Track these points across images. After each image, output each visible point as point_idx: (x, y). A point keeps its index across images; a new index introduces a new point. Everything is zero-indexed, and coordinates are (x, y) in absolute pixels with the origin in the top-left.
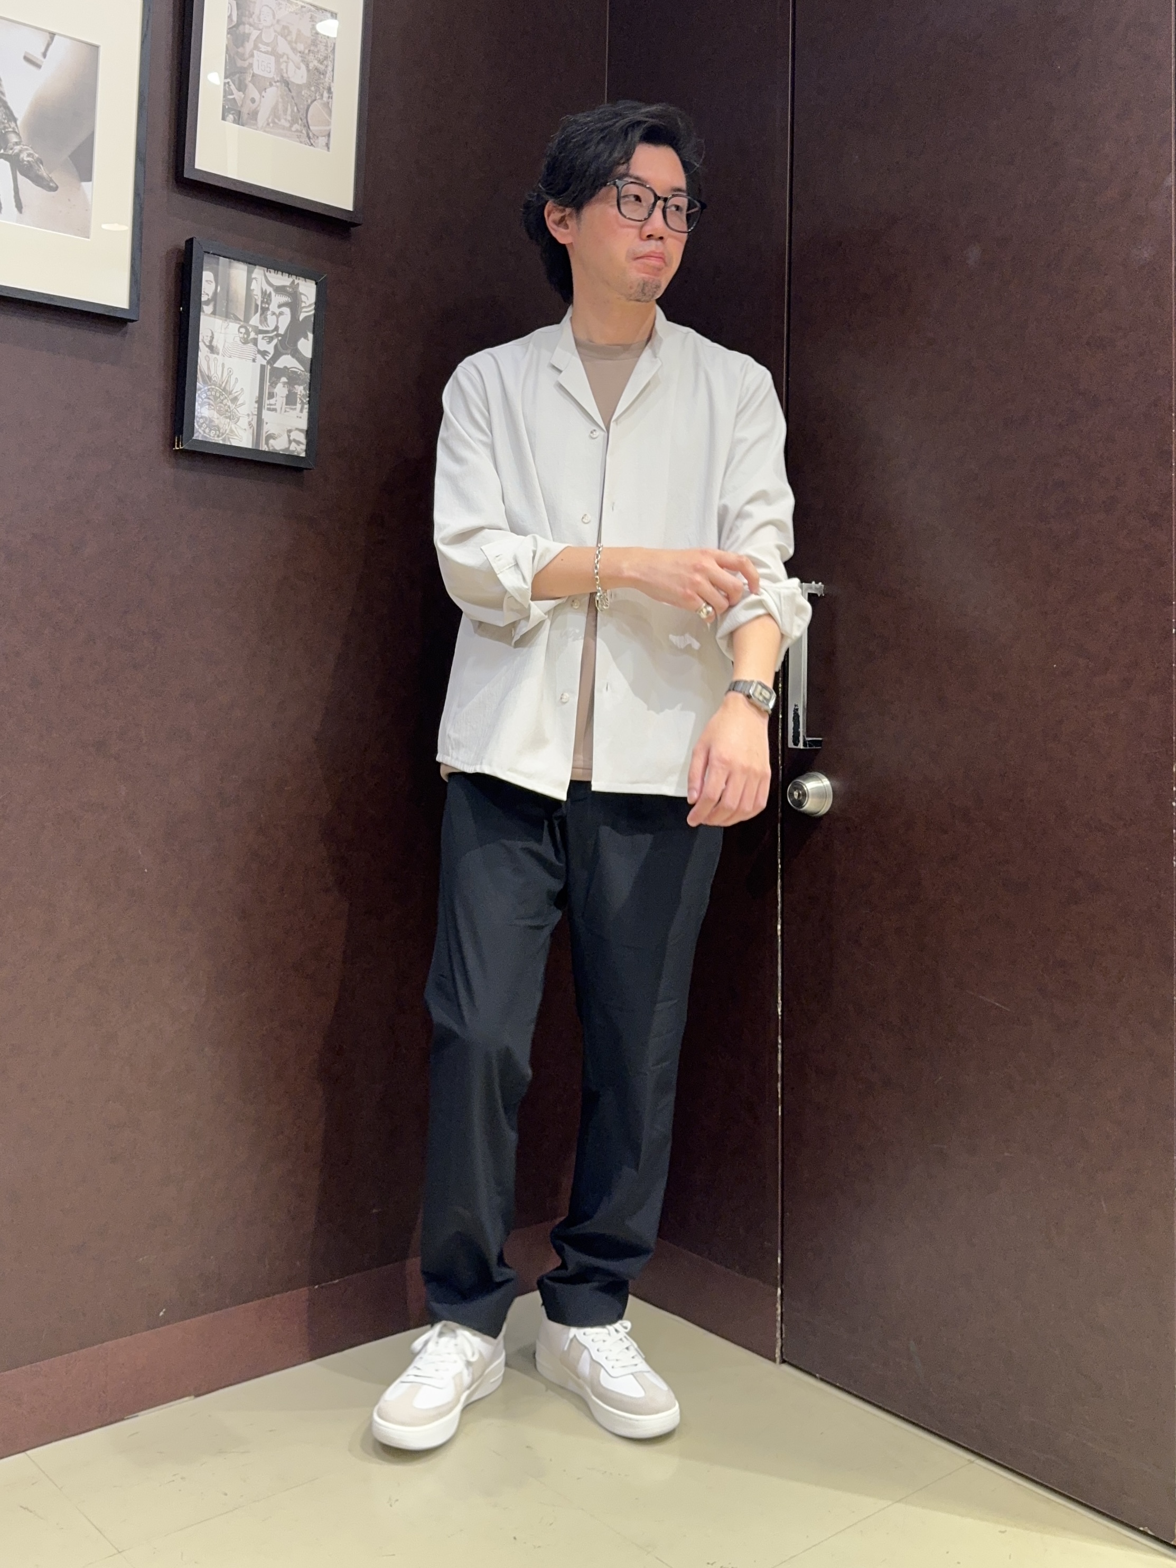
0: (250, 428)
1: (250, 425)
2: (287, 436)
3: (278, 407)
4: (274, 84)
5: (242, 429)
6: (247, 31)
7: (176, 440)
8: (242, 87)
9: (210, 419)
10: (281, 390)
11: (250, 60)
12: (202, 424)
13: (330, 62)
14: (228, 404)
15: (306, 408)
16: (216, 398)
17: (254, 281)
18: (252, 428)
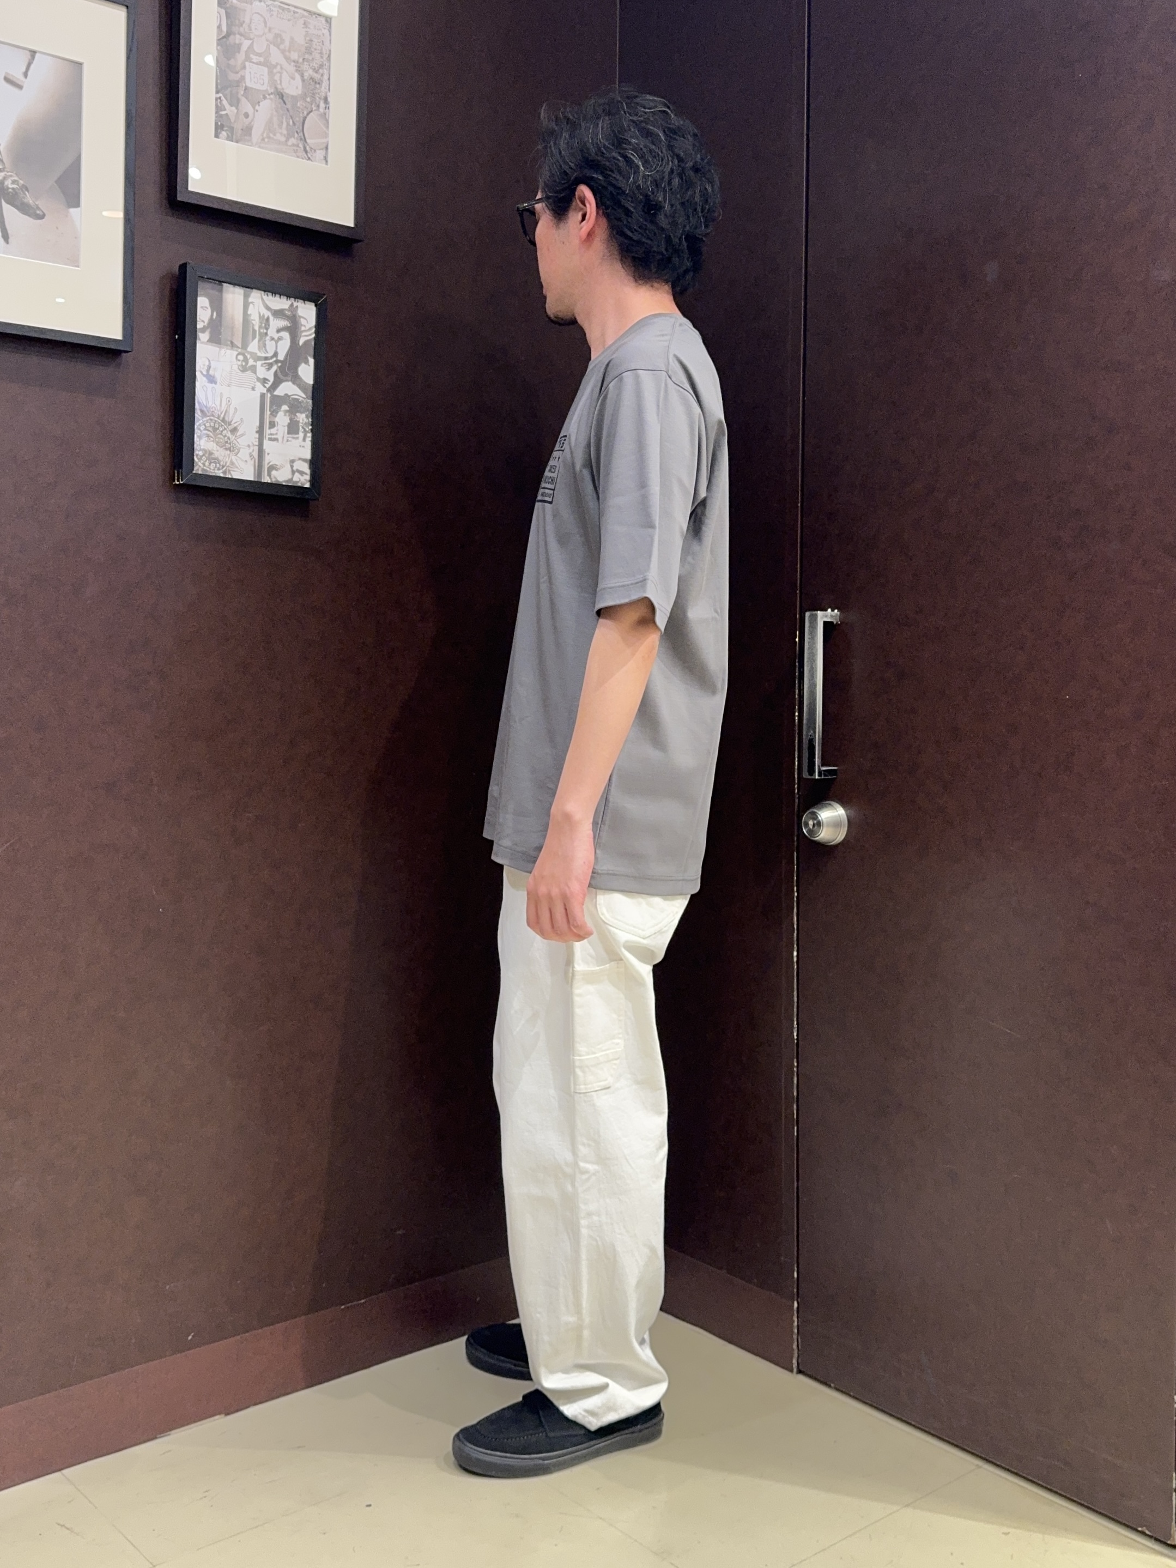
0: (251, 459)
1: (250, 456)
2: (289, 467)
3: (279, 437)
4: (267, 96)
5: (242, 460)
6: (237, 42)
7: (176, 475)
8: (235, 102)
9: (210, 451)
10: (282, 419)
11: (242, 73)
12: (202, 456)
13: (325, 71)
14: (227, 435)
15: (309, 437)
16: (215, 429)
17: (251, 305)
18: (253, 460)
